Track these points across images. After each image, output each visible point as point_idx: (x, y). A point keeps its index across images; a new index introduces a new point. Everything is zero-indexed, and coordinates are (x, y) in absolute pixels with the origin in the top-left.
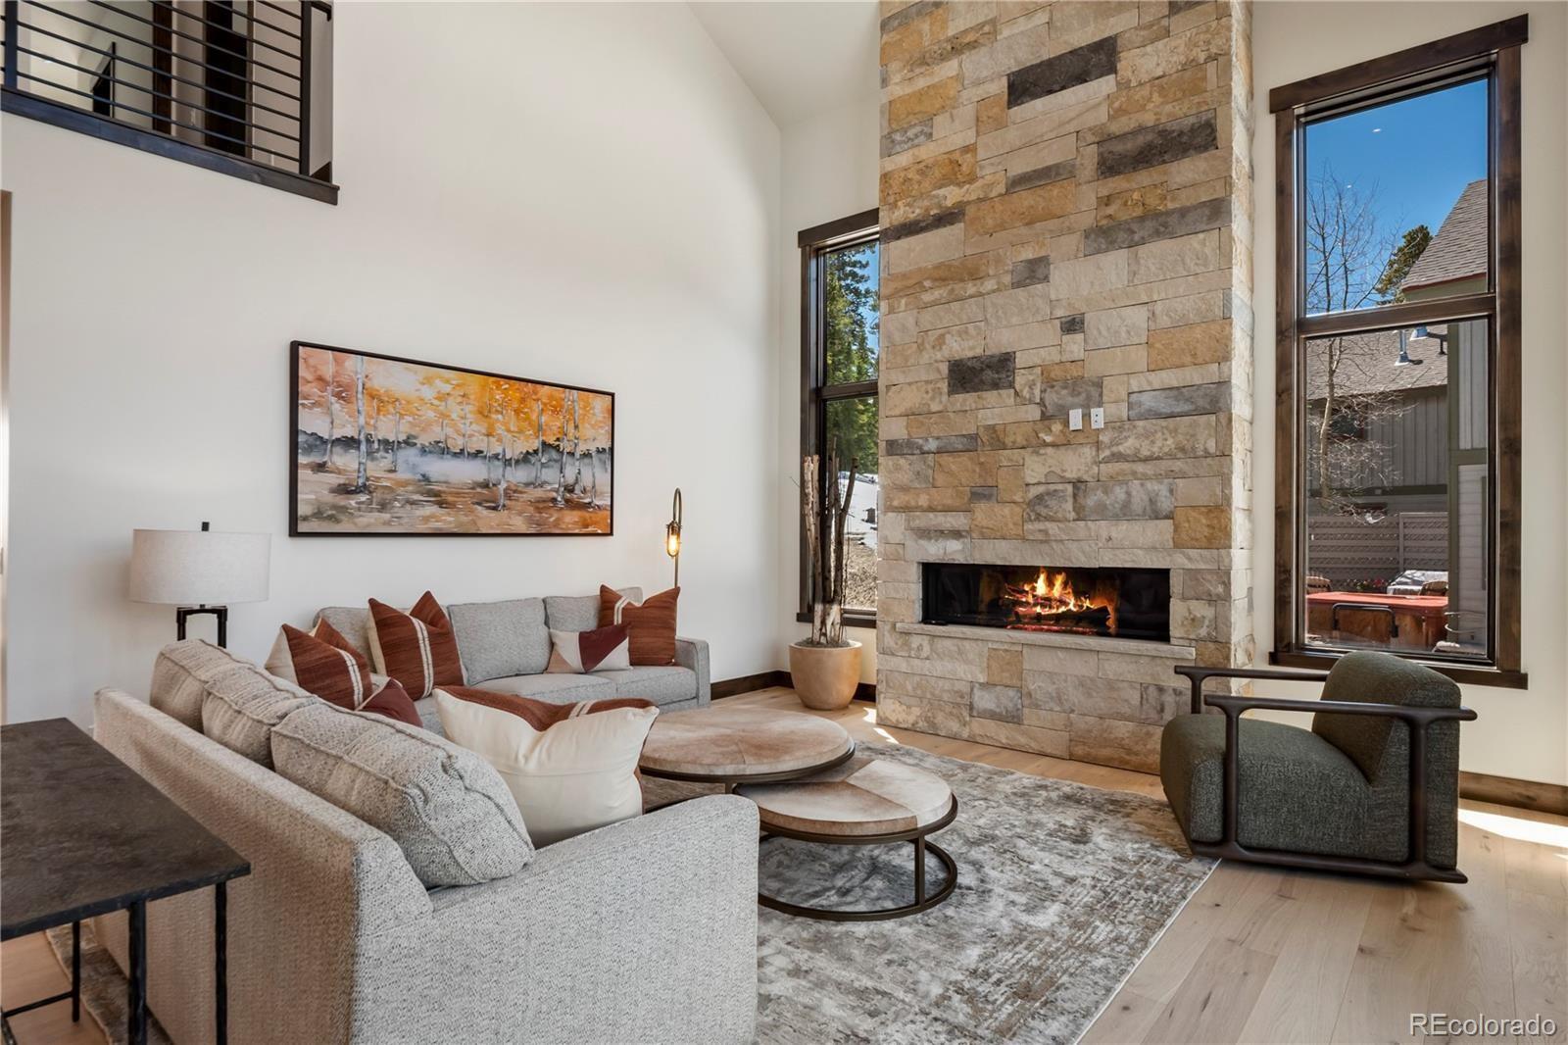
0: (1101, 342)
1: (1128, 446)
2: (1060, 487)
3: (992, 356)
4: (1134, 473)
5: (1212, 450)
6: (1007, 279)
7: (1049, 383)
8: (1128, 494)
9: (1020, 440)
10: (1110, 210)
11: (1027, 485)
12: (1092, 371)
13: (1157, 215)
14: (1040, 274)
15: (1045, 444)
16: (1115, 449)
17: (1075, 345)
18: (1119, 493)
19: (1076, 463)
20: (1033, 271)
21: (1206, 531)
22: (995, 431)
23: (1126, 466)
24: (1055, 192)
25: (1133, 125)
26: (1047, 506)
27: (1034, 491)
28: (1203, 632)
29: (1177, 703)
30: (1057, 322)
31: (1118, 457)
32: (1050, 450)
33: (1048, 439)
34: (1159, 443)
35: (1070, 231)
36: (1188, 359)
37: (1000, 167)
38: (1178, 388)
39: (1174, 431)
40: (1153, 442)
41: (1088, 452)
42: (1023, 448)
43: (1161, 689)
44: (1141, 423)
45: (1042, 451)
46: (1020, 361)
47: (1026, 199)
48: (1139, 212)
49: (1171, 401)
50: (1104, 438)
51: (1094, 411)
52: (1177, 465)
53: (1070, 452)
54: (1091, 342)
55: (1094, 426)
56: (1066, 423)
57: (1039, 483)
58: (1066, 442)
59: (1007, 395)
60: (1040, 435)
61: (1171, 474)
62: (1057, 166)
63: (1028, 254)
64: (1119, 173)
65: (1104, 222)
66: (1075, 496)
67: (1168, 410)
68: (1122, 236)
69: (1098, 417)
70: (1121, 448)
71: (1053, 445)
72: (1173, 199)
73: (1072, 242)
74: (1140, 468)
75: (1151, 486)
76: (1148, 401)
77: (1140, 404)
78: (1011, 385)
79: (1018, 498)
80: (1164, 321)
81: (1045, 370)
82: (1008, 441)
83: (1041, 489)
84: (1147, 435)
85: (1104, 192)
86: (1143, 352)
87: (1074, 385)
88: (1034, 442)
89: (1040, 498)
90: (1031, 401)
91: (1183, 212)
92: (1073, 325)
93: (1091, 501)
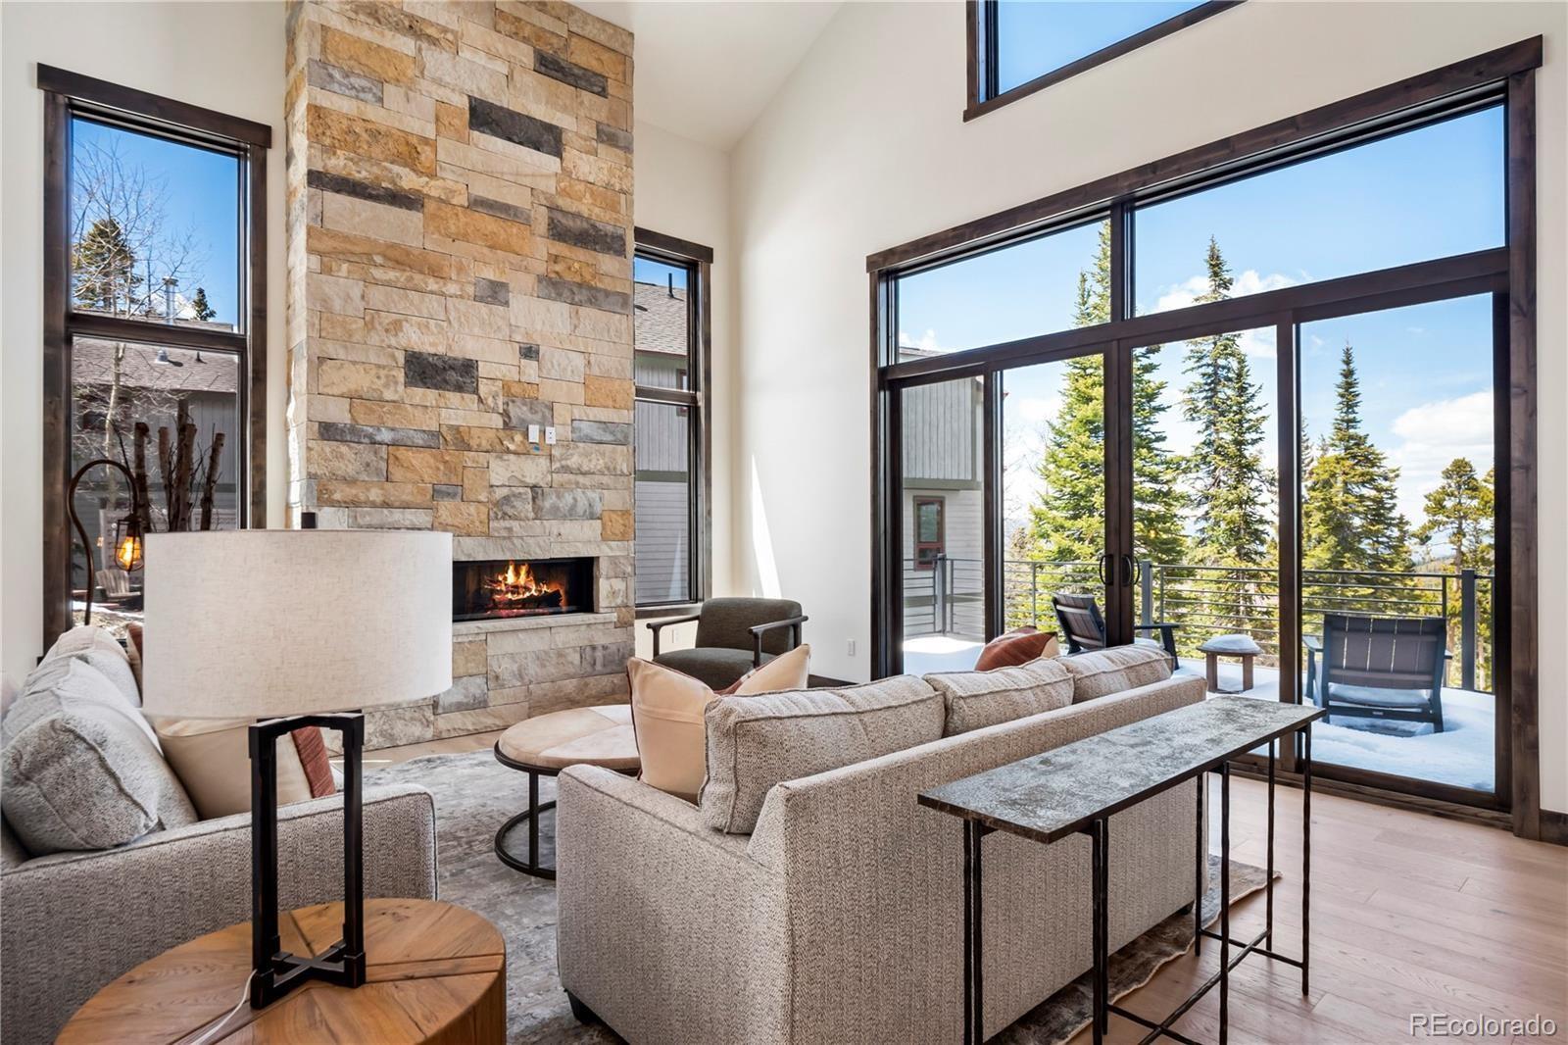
0: (554, 374)
1: (574, 461)
2: (521, 490)
3: (455, 359)
4: (577, 483)
5: (625, 471)
6: (470, 290)
7: (510, 397)
8: (575, 500)
9: (485, 445)
10: (557, 268)
11: (492, 486)
12: (547, 393)
13: (591, 288)
14: (501, 296)
15: (508, 451)
16: (564, 463)
17: (530, 368)
18: (568, 499)
19: (534, 470)
20: (496, 293)
21: (622, 529)
22: (459, 432)
23: (571, 477)
24: (515, 230)
25: (574, 209)
26: (513, 507)
27: (500, 493)
28: (619, 601)
29: (604, 656)
30: (517, 346)
31: (566, 469)
32: (512, 457)
33: (512, 447)
34: (594, 462)
35: (527, 270)
36: (611, 403)
37: (461, 180)
38: (605, 423)
39: (603, 454)
40: (590, 461)
41: (544, 462)
42: (487, 452)
43: (594, 648)
44: (581, 445)
45: (505, 457)
46: (483, 370)
47: (488, 223)
48: (578, 279)
49: (601, 431)
50: (556, 452)
51: (548, 429)
52: (605, 480)
53: (529, 461)
54: (544, 371)
55: (548, 442)
56: (526, 435)
57: (503, 486)
58: (528, 451)
59: (470, 399)
60: (505, 443)
61: (602, 487)
62: (516, 208)
63: (490, 274)
64: (565, 242)
65: (553, 275)
66: (534, 499)
67: (598, 438)
68: (566, 293)
69: (552, 435)
70: (569, 463)
71: (515, 453)
72: (600, 281)
73: (529, 281)
74: (581, 479)
75: (590, 493)
76: (586, 428)
77: (580, 430)
78: (476, 391)
79: (483, 498)
80: (596, 371)
81: (506, 386)
82: (474, 443)
83: (505, 491)
84: (587, 455)
85: (553, 251)
86: (581, 389)
87: (532, 403)
88: (498, 447)
89: (507, 499)
90: (494, 411)
91: (607, 294)
92: (529, 352)
93: (547, 504)
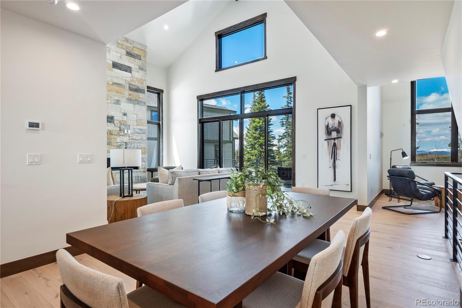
0: (130, 119)
1: (134, 137)
2: (123, 143)
3: (110, 116)
4: (135, 142)
5: (145, 139)
6: (113, 102)
7: (121, 124)
8: (134, 145)
9: (116, 134)
10: (131, 96)
11: (117, 142)
12: (128, 123)
13: (137, 101)
14: (119, 103)
15: (120, 135)
16: (132, 138)
17: (125, 117)
18: (133, 145)
19: (126, 139)
20: (118, 102)
21: (144, 152)
22: (110, 131)
23: (134, 141)
24: (122, 89)
25: (134, 84)
26: (121, 147)
27: (119, 144)
28: (144, 167)
29: (140, 179)
30: (122, 113)
31: (132, 139)
32: (121, 136)
33: (121, 134)
34: (138, 137)
35: (124, 97)
36: (142, 125)
37: (111, 79)
38: (141, 129)
39: (140, 136)
40: (137, 137)
41: (128, 137)
42: (116, 135)
43: (138, 177)
44: (136, 134)
45: (120, 136)
46: (115, 118)
47: (116, 87)
48: (135, 99)
49: (140, 131)
50: (130, 135)
51: (129, 131)
52: (141, 141)
53: (125, 137)
54: (128, 118)
55: (129, 133)
56: (124, 132)
57: (119, 142)
58: (125, 135)
59: (112, 124)
60: (120, 133)
61: (140, 143)
62: (122, 84)
63: (117, 98)
64: (132, 91)
65: (130, 98)
66: (126, 145)
67: (139, 132)
68: (132, 102)
69: (129, 132)
70: (133, 138)
71: (122, 136)
72: (140, 99)
73: (125, 99)
74: (135, 141)
75: (137, 144)
76: (137, 130)
77: (135, 131)
78: (114, 123)
79: (115, 145)
80: (139, 118)
81: (120, 122)
82: (113, 134)
83: (120, 144)
84: (137, 136)
85: (130, 93)
86: (136, 122)
87: (125, 125)
88: (118, 134)
89: (120, 145)
90: (117, 127)
91: (141, 102)
92: (125, 114)
93: (129, 146)
